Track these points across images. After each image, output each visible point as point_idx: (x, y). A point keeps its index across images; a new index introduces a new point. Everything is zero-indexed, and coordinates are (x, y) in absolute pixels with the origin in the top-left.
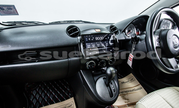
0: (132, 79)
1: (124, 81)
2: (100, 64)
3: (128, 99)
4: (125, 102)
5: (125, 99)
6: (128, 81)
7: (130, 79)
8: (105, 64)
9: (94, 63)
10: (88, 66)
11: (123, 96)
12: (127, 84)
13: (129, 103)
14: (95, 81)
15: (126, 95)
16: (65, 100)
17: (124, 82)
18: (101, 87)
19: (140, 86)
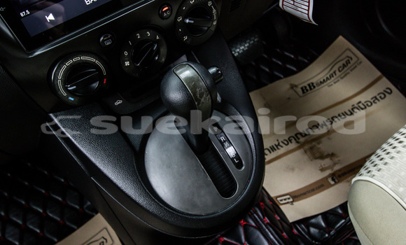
0: (348, 62)
1: (314, 81)
2: (133, 60)
3: (332, 155)
4: (322, 170)
5: (322, 157)
6: (332, 76)
7: (340, 64)
8: (164, 50)
9: (93, 65)
10: (66, 89)
11: (311, 148)
12: (325, 89)
13: (337, 168)
14: (137, 143)
15: (324, 140)
16: (74, 230)
17: (312, 86)
18: (169, 166)
19: (385, 83)
